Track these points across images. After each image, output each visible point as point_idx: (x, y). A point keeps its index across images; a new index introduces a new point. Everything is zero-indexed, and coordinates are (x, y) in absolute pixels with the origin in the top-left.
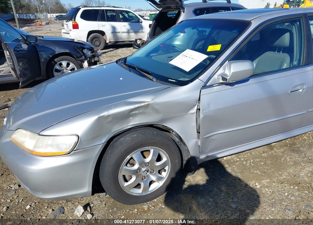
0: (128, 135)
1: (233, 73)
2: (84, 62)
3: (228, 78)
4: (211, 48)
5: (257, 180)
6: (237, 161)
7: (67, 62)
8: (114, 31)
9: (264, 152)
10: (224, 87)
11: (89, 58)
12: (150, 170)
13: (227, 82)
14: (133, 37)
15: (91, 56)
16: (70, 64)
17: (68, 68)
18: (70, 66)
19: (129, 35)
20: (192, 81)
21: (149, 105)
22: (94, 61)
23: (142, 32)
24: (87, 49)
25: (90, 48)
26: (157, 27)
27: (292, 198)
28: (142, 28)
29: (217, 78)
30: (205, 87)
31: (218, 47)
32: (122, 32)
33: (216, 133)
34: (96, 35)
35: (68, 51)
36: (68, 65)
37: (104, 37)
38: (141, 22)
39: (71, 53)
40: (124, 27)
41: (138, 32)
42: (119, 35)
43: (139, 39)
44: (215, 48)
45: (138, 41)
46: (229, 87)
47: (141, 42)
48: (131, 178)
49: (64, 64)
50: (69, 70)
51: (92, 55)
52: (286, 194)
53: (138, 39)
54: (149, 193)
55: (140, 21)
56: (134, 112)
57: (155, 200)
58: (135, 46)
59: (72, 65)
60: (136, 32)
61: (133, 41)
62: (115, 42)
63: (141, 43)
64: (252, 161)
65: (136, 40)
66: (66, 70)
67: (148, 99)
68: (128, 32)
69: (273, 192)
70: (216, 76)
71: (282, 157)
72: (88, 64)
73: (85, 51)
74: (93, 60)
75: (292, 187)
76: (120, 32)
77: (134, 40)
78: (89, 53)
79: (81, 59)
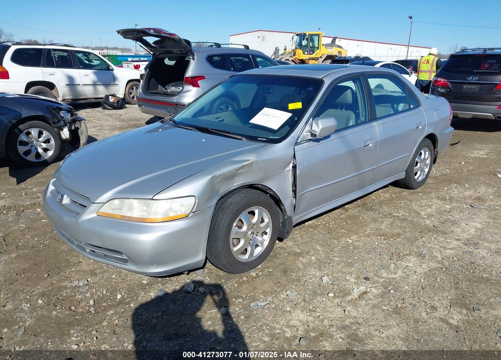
0: (235, 196)
1: (322, 129)
2: (62, 130)
3: (317, 134)
4: (291, 106)
5: (346, 237)
6: (319, 225)
7: (38, 130)
8: (72, 83)
9: (341, 214)
10: (311, 143)
11: (68, 123)
12: (255, 233)
13: (315, 138)
14: (102, 92)
15: (70, 121)
16: (43, 134)
17: (40, 139)
18: (44, 135)
19: (95, 90)
20: (285, 138)
21: (252, 162)
22: (75, 128)
23: (114, 84)
24: (66, 110)
25: (68, 109)
26: (151, 78)
27: (382, 246)
28: (114, 79)
29: (306, 134)
30: (296, 144)
31: (299, 105)
32: (83, 85)
33: (308, 190)
34: (39, 89)
35: (40, 114)
36: (40, 134)
37: (53, 91)
38: (112, 70)
39: (46, 116)
40: (86, 77)
41: (110, 85)
42: (80, 88)
43: (112, 95)
44: (296, 105)
45: (110, 99)
46: (315, 143)
47: (116, 99)
48: (240, 242)
49: (34, 132)
50: (41, 142)
51: (72, 120)
52: (376, 243)
53: (110, 95)
54: (254, 258)
55: (111, 68)
56: (240, 171)
57: (259, 267)
58: (107, 106)
59: (45, 134)
60: (107, 85)
61: (102, 98)
62: (72, 100)
63: (116, 101)
64: (333, 223)
65: (107, 97)
66: (36, 143)
67: (252, 158)
68: (94, 85)
69: (365, 244)
70: (304, 133)
71: (360, 216)
72: (68, 132)
73: (62, 114)
74: (73, 127)
75: (379, 238)
76: (79, 85)
77: (103, 96)
78: (68, 117)
79: (59, 125)
